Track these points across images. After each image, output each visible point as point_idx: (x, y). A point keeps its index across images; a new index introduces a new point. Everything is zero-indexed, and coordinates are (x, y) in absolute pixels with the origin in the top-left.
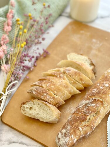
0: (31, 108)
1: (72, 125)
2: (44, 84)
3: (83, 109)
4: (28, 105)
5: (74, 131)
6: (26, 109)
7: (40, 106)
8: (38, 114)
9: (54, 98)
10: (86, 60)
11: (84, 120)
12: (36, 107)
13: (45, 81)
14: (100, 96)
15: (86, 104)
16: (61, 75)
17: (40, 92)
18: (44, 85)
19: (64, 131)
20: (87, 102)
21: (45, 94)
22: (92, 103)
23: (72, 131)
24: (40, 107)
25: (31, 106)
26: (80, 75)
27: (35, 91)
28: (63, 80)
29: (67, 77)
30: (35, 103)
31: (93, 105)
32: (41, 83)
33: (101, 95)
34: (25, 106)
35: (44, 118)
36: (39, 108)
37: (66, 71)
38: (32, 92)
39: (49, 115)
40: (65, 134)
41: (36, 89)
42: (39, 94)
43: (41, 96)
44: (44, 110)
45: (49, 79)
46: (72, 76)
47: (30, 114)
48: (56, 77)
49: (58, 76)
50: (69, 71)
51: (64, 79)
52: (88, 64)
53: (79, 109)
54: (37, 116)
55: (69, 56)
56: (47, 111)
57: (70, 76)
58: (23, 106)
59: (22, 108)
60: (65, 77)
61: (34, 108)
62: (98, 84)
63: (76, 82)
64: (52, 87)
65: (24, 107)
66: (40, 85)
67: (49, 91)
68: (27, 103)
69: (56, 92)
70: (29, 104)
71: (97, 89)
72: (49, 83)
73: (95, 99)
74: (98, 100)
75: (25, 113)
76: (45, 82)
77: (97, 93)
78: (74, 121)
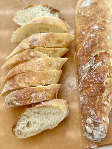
0: (28, 125)
1: (94, 107)
2: (20, 82)
3: (92, 78)
4: (22, 124)
5: (102, 112)
6: (23, 131)
7: (38, 113)
8: (42, 125)
9: (47, 90)
10: (43, 10)
11: (103, 90)
12: (34, 119)
13: (17, 78)
14: (99, 47)
15: (90, 69)
16: (32, 54)
17: (24, 97)
18: (22, 85)
19: (90, 121)
20: (89, 66)
21: (33, 95)
22: (96, 62)
23: (99, 114)
24: (39, 115)
25: (27, 123)
26: (54, 37)
27: (16, 100)
28: (39, 59)
29: (40, 50)
30: (28, 115)
31: (99, 64)
32: (14, 82)
33: (98, 45)
34: (19, 128)
35: (53, 122)
36: (38, 117)
37: (33, 44)
38: (13, 104)
39: (57, 115)
40: (94, 123)
41: (16, 96)
42: (25, 100)
43: (30, 102)
44: (47, 114)
45: (21, 70)
46: (45, 45)
47: (33, 132)
48: (27, 60)
49: (29, 58)
50: (36, 42)
51: (39, 57)
52: (49, 14)
53: (84, 81)
54: (43, 127)
55: (17, 19)
56: (51, 113)
57: (43, 47)
58: (16, 130)
59: (16, 133)
60: (38, 52)
61: (32, 122)
62: (84, 33)
63: (56, 49)
64: (34, 78)
65: (18, 130)
66: (16, 87)
67: (35, 87)
68: (18, 122)
69: (44, 82)
70: (22, 122)
71: (88, 40)
72: (25, 75)
73: (96, 55)
74: (100, 54)
75: (25, 135)
76: (19, 78)
77: (92, 46)
78: (92, 101)
